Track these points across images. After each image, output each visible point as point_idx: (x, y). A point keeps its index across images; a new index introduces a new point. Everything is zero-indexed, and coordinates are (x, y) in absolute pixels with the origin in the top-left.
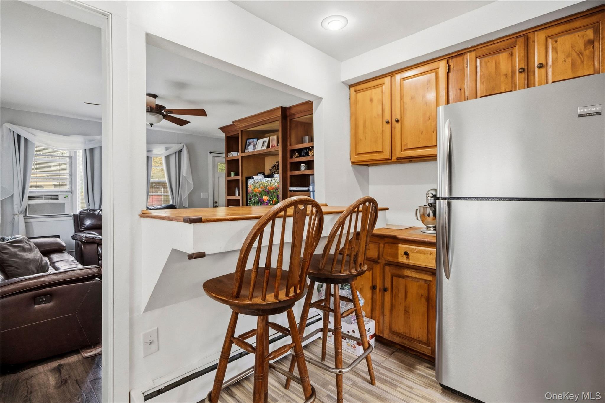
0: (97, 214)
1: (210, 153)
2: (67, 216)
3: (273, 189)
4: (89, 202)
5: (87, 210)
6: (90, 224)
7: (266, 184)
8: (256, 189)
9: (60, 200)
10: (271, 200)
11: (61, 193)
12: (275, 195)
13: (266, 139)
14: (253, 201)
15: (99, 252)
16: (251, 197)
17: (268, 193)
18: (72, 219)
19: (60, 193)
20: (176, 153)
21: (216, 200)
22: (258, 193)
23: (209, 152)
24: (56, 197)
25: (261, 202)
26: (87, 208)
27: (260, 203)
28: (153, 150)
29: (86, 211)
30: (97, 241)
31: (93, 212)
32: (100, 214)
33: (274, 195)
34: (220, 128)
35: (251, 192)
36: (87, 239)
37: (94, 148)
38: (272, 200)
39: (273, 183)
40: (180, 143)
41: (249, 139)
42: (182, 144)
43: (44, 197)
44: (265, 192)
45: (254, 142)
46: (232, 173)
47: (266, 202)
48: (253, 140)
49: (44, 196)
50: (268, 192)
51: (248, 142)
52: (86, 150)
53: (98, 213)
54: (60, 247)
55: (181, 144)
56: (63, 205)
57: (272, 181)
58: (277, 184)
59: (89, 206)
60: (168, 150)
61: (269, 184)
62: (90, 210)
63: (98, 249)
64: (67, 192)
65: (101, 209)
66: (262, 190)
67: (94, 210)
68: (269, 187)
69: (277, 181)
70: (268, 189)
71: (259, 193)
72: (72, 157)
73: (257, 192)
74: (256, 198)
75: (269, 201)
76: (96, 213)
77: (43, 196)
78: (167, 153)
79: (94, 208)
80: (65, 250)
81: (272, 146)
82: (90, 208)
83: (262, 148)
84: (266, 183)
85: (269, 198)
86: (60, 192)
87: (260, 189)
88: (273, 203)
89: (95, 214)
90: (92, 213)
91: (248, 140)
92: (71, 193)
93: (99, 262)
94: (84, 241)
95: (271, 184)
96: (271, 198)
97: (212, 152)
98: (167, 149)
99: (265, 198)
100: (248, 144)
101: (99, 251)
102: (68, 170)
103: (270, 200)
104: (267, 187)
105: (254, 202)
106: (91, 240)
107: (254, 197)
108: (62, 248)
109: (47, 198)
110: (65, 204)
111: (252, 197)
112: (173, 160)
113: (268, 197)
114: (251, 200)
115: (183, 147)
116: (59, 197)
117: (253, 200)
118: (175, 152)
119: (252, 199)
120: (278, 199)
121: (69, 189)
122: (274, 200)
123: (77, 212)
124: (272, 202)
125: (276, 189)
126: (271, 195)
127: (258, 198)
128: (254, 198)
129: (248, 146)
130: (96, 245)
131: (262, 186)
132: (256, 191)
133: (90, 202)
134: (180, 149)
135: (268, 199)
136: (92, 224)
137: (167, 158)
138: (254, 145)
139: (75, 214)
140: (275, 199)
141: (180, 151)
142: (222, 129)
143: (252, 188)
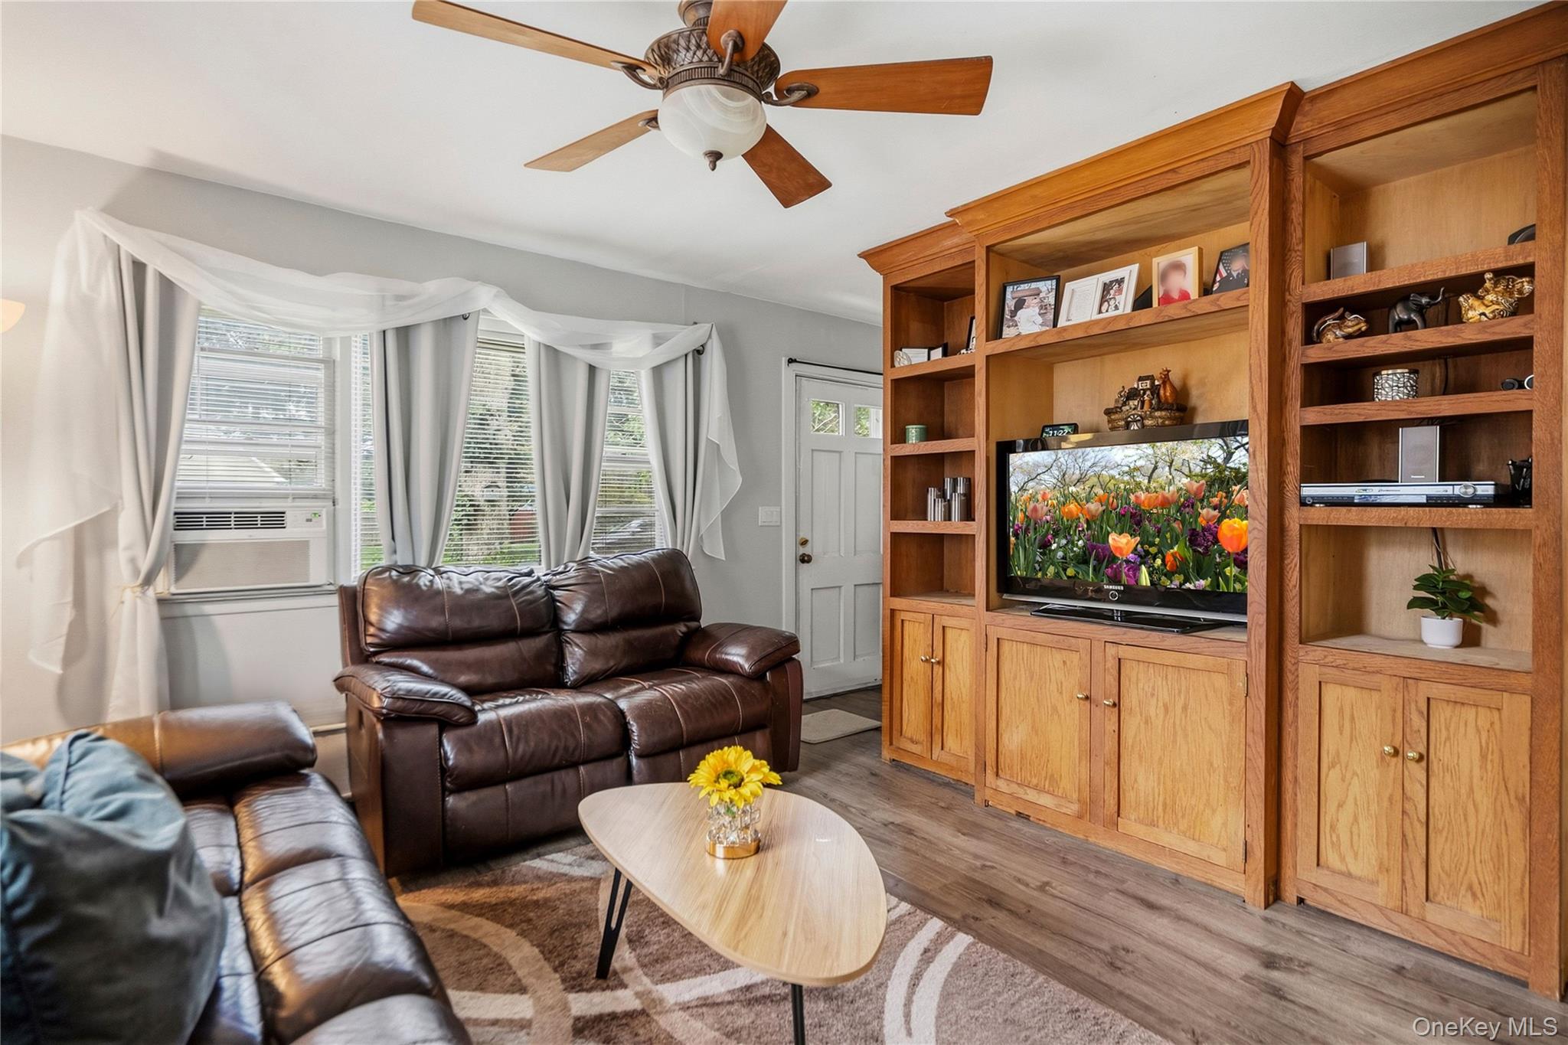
0: (425, 585)
1: (791, 361)
2: (314, 590)
3: (1165, 503)
4: (393, 538)
5: (389, 569)
6: (401, 626)
7: (1122, 486)
8: (1072, 506)
9: (294, 530)
10: (1153, 550)
11: (298, 503)
12: (1178, 531)
13: (1129, 273)
14: (1060, 554)
15: (447, 759)
16: (1050, 536)
17: (1139, 523)
18: (335, 600)
19: (289, 503)
20: (686, 355)
21: (803, 535)
22: (1082, 520)
23: (784, 360)
24: (275, 519)
25: (1097, 558)
26: (388, 563)
27: (1092, 563)
28: (611, 343)
29: (387, 574)
30: (438, 709)
31: (413, 579)
32: (435, 586)
33: (1172, 530)
34: (862, 255)
35: (1048, 518)
36: (399, 703)
37: (418, 325)
38: (1160, 551)
39: (1162, 480)
40: (695, 323)
41: (1013, 283)
42: (703, 330)
43: (233, 515)
44: (1121, 516)
45: (1041, 295)
46: (913, 431)
47: (1128, 561)
48: (1034, 285)
49: (235, 513)
50: (1133, 515)
51: (1009, 296)
52: (384, 332)
53: (428, 584)
54: (287, 752)
55: (695, 326)
56: (303, 546)
57: (1155, 468)
58: (1185, 480)
59: (395, 552)
60: (660, 344)
61: (1138, 484)
62: (401, 570)
63: (441, 744)
64: (315, 497)
65: (433, 566)
66: (1101, 509)
67: (411, 571)
68: (1143, 496)
69: (1186, 471)
70: (1138, 505)
71: (1087, 522)
72: (334, 361)
73: (1079, 518)
74: (1071, 542)
75: (1140, 556)
76: (421, 583)
77: (230, 513)
78: (660, 356)
79: (409, 562)
80: (311, 764)
81: (1166, 299)
82: (399, 563)
83: (1100, 312)
84: (1126, 478)
85: (1141, 543)
86: (290, 500)
87: (1094, 507)
88: (1164, 563)
89: (418, 586)
90: (409, 582)
91: (1009, 289)
92: (331, 503)
93: (443, 800)
94: (387, 714)
95: (1153, 485)
96: (1152, 544)
97: (795, 361)
98: (658, 340)
99: (1122, 543)
100: (1010, 303)
101: (445, 753)
102: (320, 414)
103: (1147, 553)
104: (1132, 497)
105: (1064, 558)
106: (417, 707)
107: (1065, 537)
108: (299, 756)
109: (246, 520)
110: (311, 544)
111: (1056, 534)
112: (677, 381)
113: (1138, 539)
114: (1050, 551)
115: (710, 336)
116: (289, 519)
117: (1059, 547)
118: (685, 352)
119: (1054, 546)
120: (1195, 551)
121: (324, 486)
122: (1174, 555)
123: (350, 576)
124: (1159, 562)
125: (1183, 505)
126: (1152, 530)
127: (1081, 543)
128: (1064, 542)
129: (1014, 313)
130: (434, 730)
131: (1101, 492)
132: (1070, 512)
133: (396, 538)
134: (697, 346)
135: (1135, 549)
136: (409, 628)
137: (658, 372)
138: (1041, 308)
139: (346, 584)
140: (1176, 549)
141: (699, 352)
142: (874, 257)
143: (1055, 502)
